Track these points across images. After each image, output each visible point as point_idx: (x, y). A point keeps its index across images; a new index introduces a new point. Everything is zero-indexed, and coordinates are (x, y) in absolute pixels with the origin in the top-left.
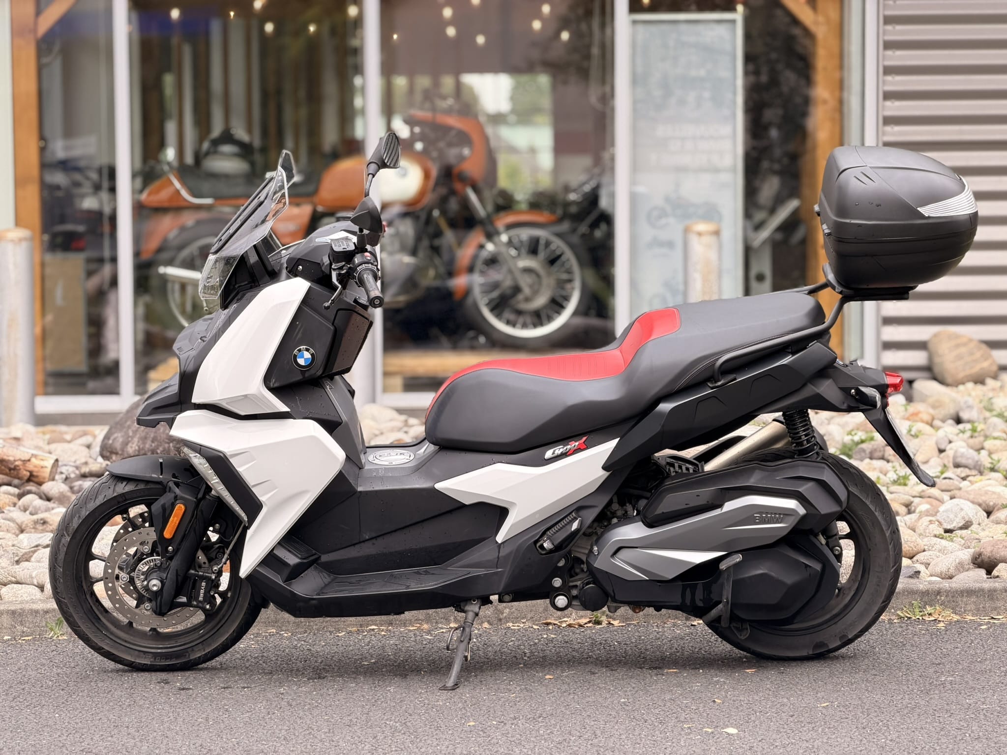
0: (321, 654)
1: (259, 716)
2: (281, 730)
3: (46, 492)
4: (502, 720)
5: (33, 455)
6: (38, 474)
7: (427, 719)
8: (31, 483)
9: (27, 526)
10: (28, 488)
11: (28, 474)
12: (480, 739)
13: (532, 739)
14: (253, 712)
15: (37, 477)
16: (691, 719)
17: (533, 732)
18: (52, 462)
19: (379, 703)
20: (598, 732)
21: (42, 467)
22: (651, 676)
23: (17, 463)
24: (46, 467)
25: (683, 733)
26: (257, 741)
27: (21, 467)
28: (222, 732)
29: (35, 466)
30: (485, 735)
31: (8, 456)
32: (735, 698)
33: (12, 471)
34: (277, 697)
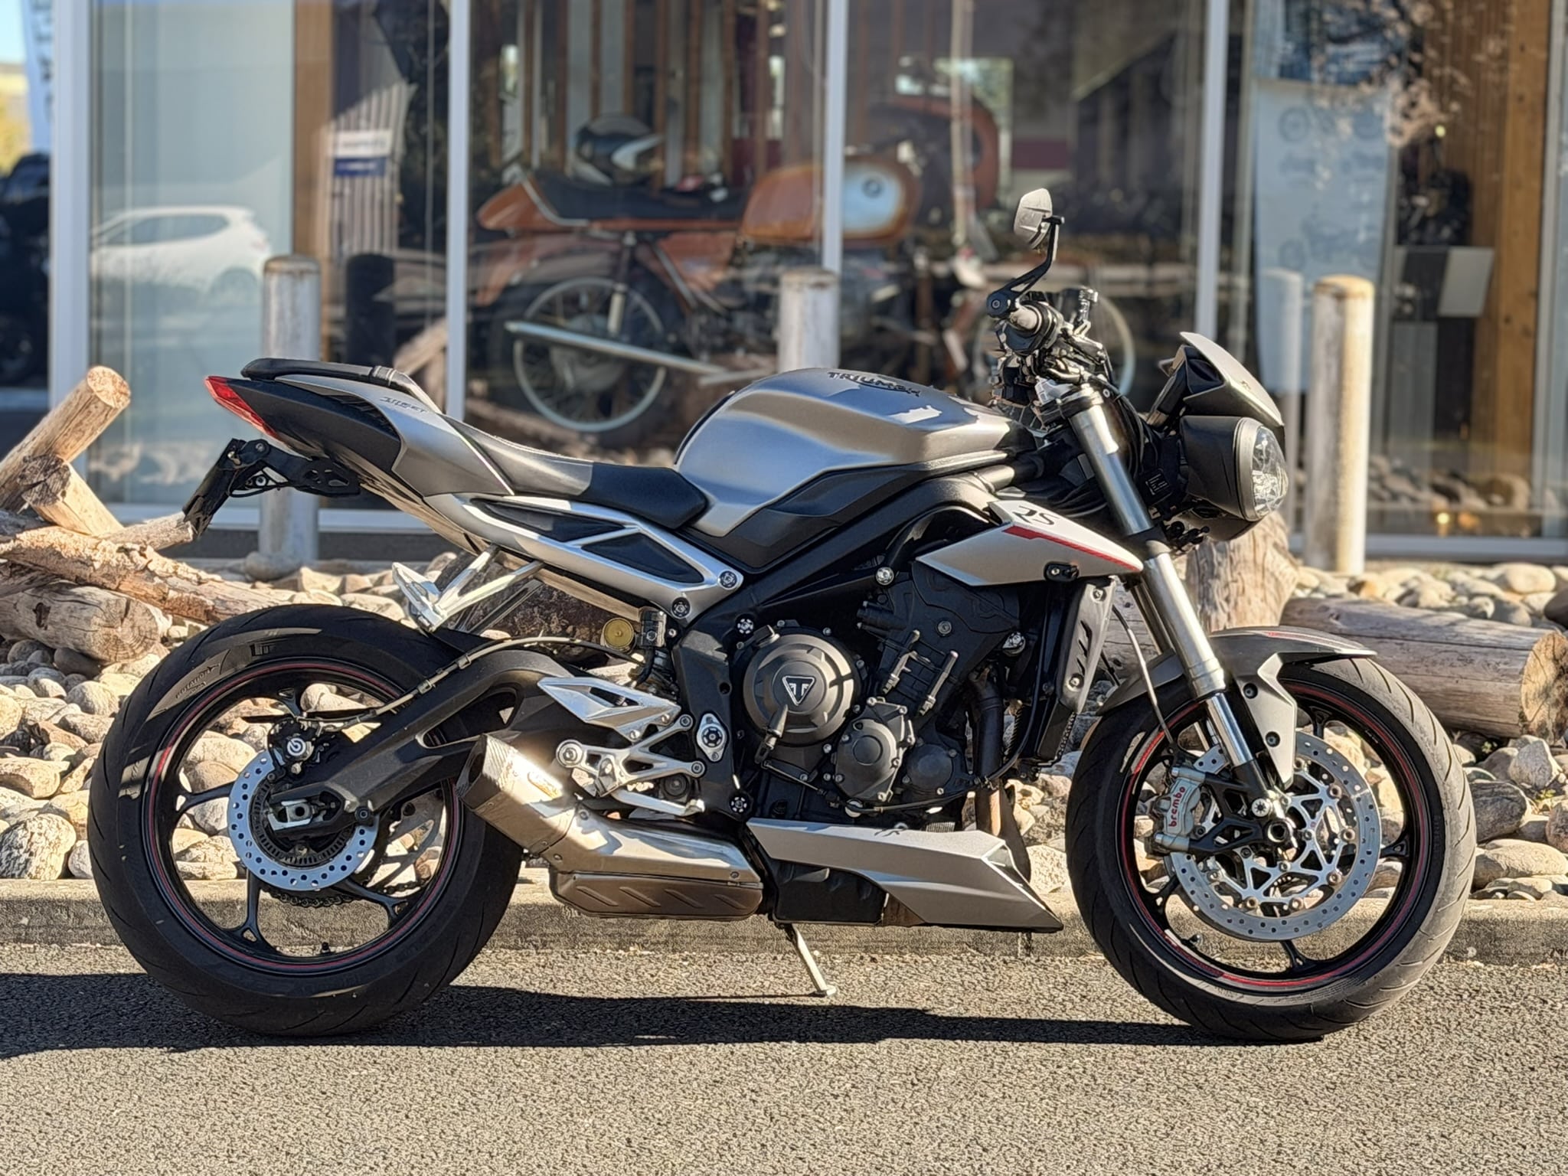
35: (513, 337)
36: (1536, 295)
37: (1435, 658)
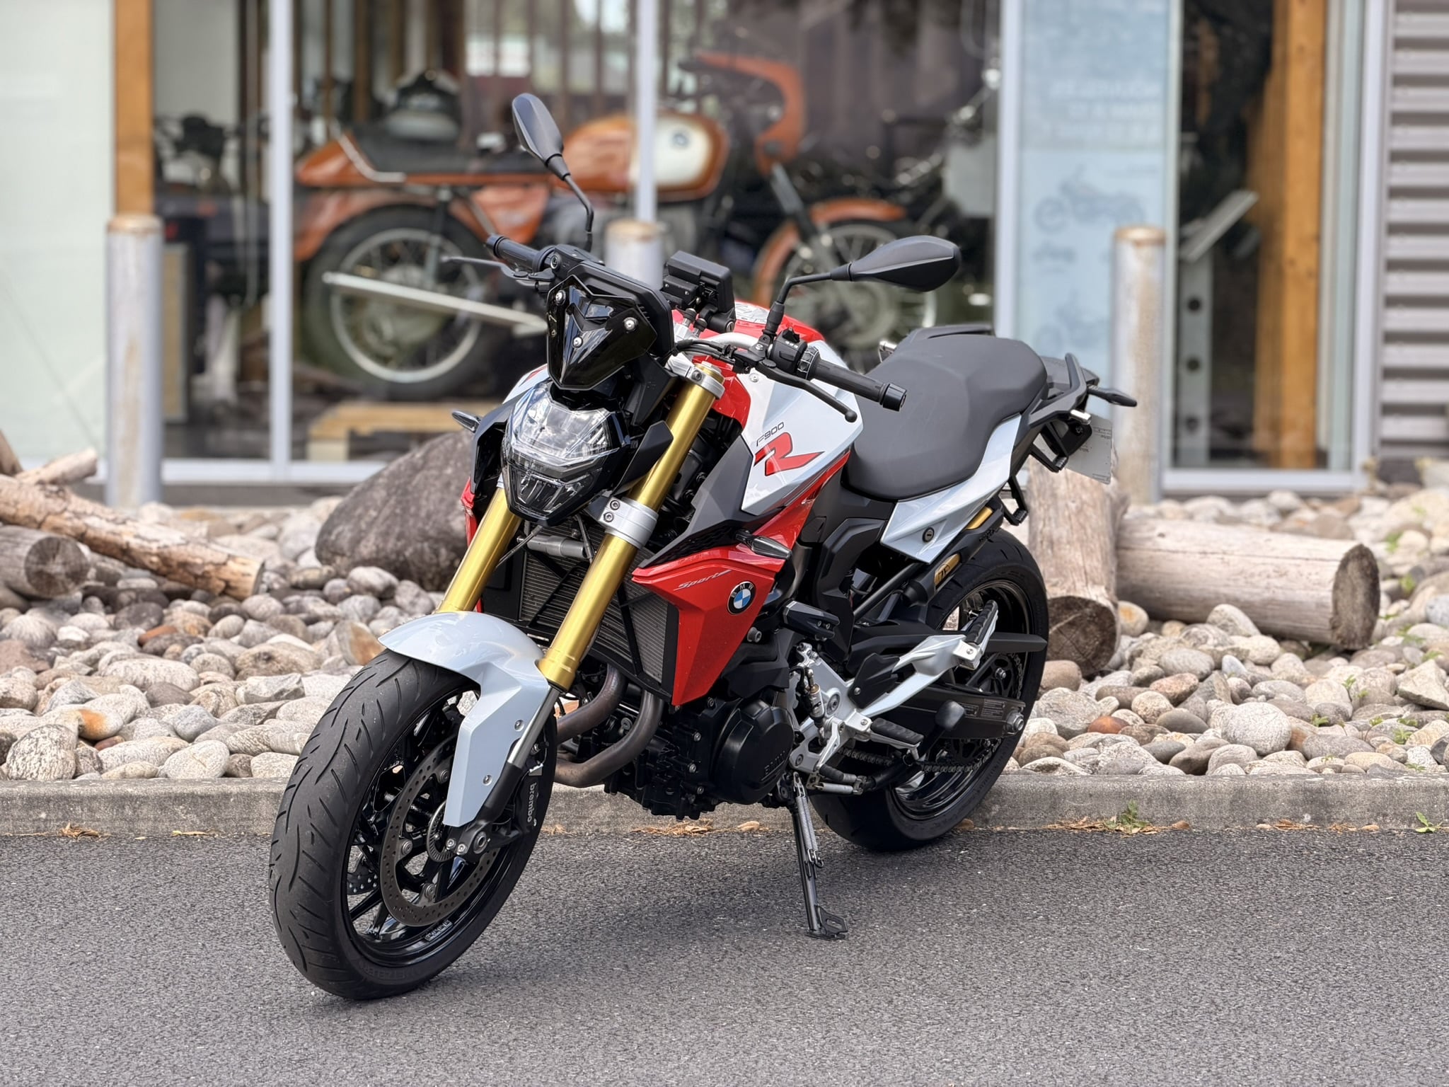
0: (742, 868)
1: (700, 965)
2: (744, 987)
3: (250, 610)
4: (1064, 979)
5: (230, 557)
6: (239, 585)
7: (954, 976)
8: (226, 598)
9: (243, 662)
10: (227, 605)
11: (222, 584)
12: (1047, 1008)
13: (1126, 1010)
14: (690, 958)
15: (235, 588)
16: (1345, 982)
17: (1121, 999)
18: (257, 567)
19: (869, 947)
20: (1218, 1001)
21: (244, 575)
22: (1252, 914)
23: (209, 568)
24: (249, 575)
25: (1343, 1004)
26: (719, 1004)
27: (213, 574)
28: (659, 988)
29: (233, 573)
30: (1051, 1001)
31: (195, 557)
32: (1393, 950)
33: (199, 580)
34: (713, 934)
35: (330, 290)
36: (1318, 238)
37: (1253, 570)
